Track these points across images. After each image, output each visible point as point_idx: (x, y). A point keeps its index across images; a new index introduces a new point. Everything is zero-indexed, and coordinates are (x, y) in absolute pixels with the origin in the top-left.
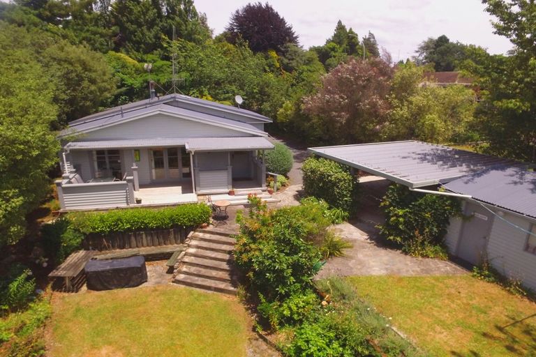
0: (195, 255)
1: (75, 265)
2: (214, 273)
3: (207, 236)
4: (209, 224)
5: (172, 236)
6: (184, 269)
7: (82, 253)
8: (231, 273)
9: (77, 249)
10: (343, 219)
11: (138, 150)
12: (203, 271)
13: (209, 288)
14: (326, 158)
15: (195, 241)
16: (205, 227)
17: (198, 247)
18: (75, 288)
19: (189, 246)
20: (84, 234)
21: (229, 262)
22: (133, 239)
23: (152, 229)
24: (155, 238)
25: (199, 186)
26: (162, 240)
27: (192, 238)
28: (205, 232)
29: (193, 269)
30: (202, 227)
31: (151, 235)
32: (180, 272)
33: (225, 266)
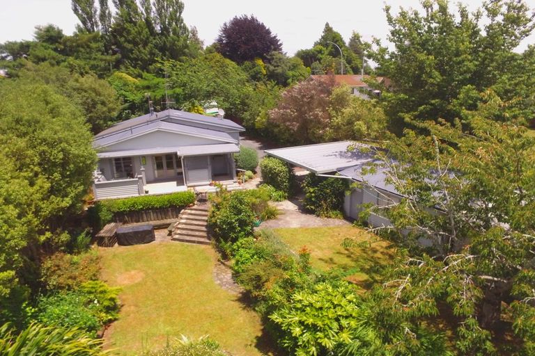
0: (185, 224)
1: (110, 231)
2: (197, 233)
3: (193, 212)
4: (194, 204)
5: (170, 214)
6: (179, 232)
7: (113, 224)
8: (208, 232)
9: (109, 222)
10: (285, 198)
11: (144, 157)
12: (190, 233)
13: (194, 242)
14: (275, 157)
15: (185, 215)
16: (192, 206)
17: (187, 219)
18: (111, 245)
19: (181, 218)
20: (113, 212)
21: (206, 226)
22: (144, 215)
23: (157, 208)
24: (159, 214)
25: (188, 180)
26: (163, 216)
27: (183, 214)
28: (191, 209)
29: (184, 232)
30: (189, 207)
31: (157, 213)
32: (176, 234)
33: (204, 229)
